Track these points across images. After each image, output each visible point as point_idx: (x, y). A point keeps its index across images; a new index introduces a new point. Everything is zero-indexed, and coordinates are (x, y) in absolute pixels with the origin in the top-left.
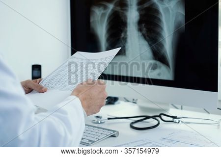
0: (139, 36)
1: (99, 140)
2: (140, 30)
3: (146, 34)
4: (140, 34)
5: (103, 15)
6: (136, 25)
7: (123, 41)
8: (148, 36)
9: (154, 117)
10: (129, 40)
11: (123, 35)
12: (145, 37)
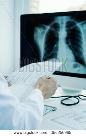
0: (66, 47)
1: (46, 114)
2: (67, 43)
3: (71, 46)
4: (67, 46)
5: (43, 33)
6: (65, 40)
7: (55, 50)
8: (72, 47)
9: (75, 97)
10: (59, 49)
11: (55, 46)
12: (70, 47)
